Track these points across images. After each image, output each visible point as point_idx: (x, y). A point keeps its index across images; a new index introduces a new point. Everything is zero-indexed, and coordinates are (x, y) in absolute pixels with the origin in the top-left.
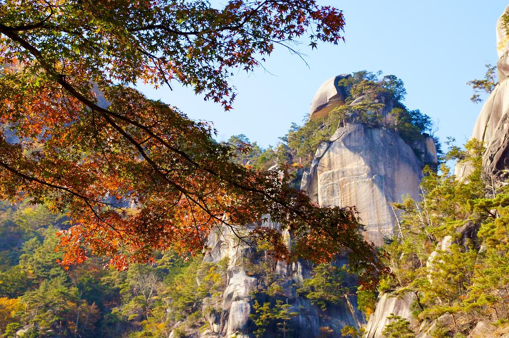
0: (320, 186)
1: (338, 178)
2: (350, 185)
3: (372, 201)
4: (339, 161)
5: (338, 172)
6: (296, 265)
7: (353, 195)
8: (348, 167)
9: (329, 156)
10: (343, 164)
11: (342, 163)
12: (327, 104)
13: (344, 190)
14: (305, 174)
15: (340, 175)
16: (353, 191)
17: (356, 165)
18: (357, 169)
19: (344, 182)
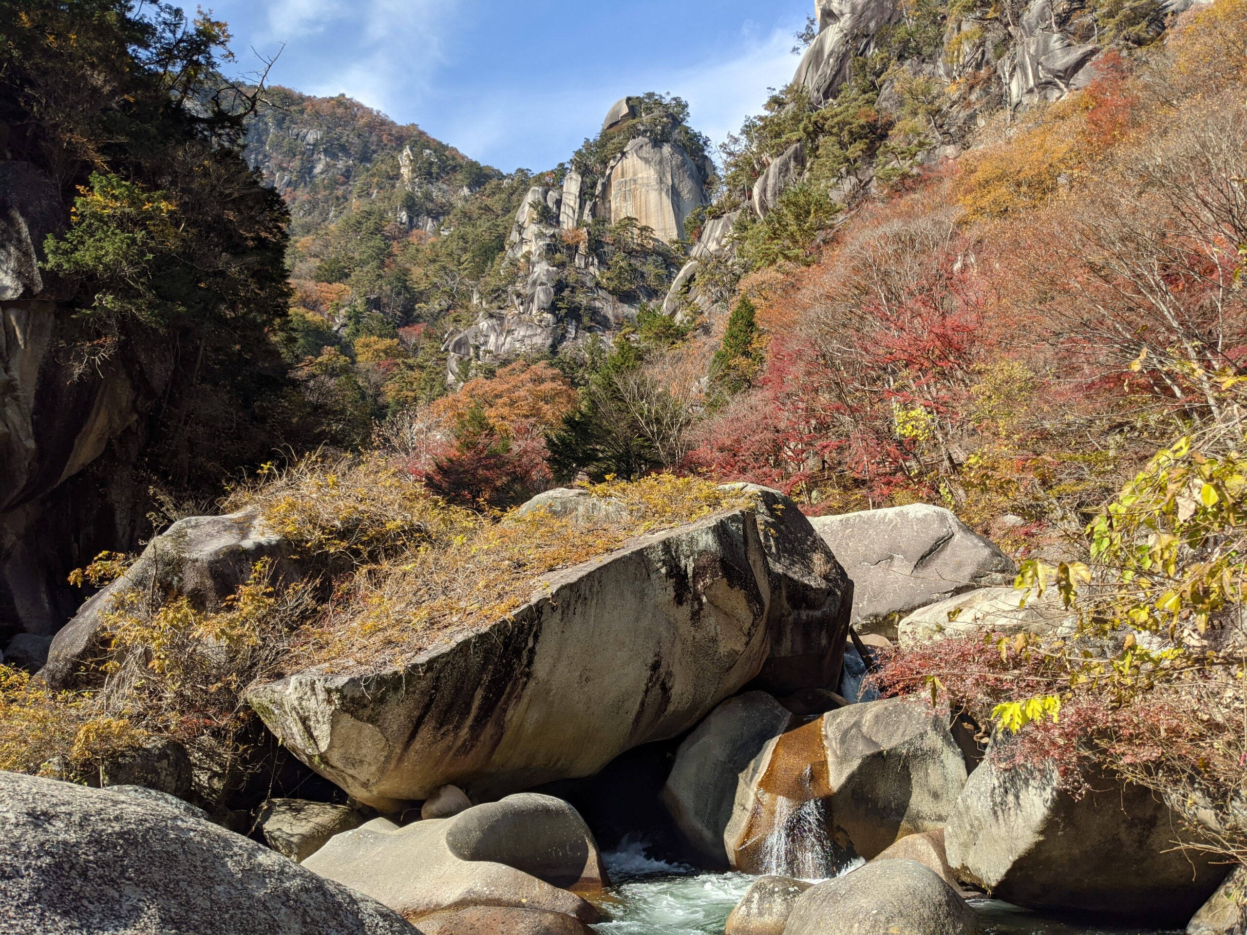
0: (613, 192)
1: (630, 186)
2: (641, 192)
3: (659, 207)
4: (631, 170)
5: (630, 180)
7: (643, 201)
8: (640, 175)
9: (622, 166)
10: (635, 173)
11: (633, 172)
12: (618, 121)
13: (634, 197)
14: (600, 181)
15: (632, 183)
16: (643, 197)
17: (648, 174)
18: (648, 178)
19: (635, 189)
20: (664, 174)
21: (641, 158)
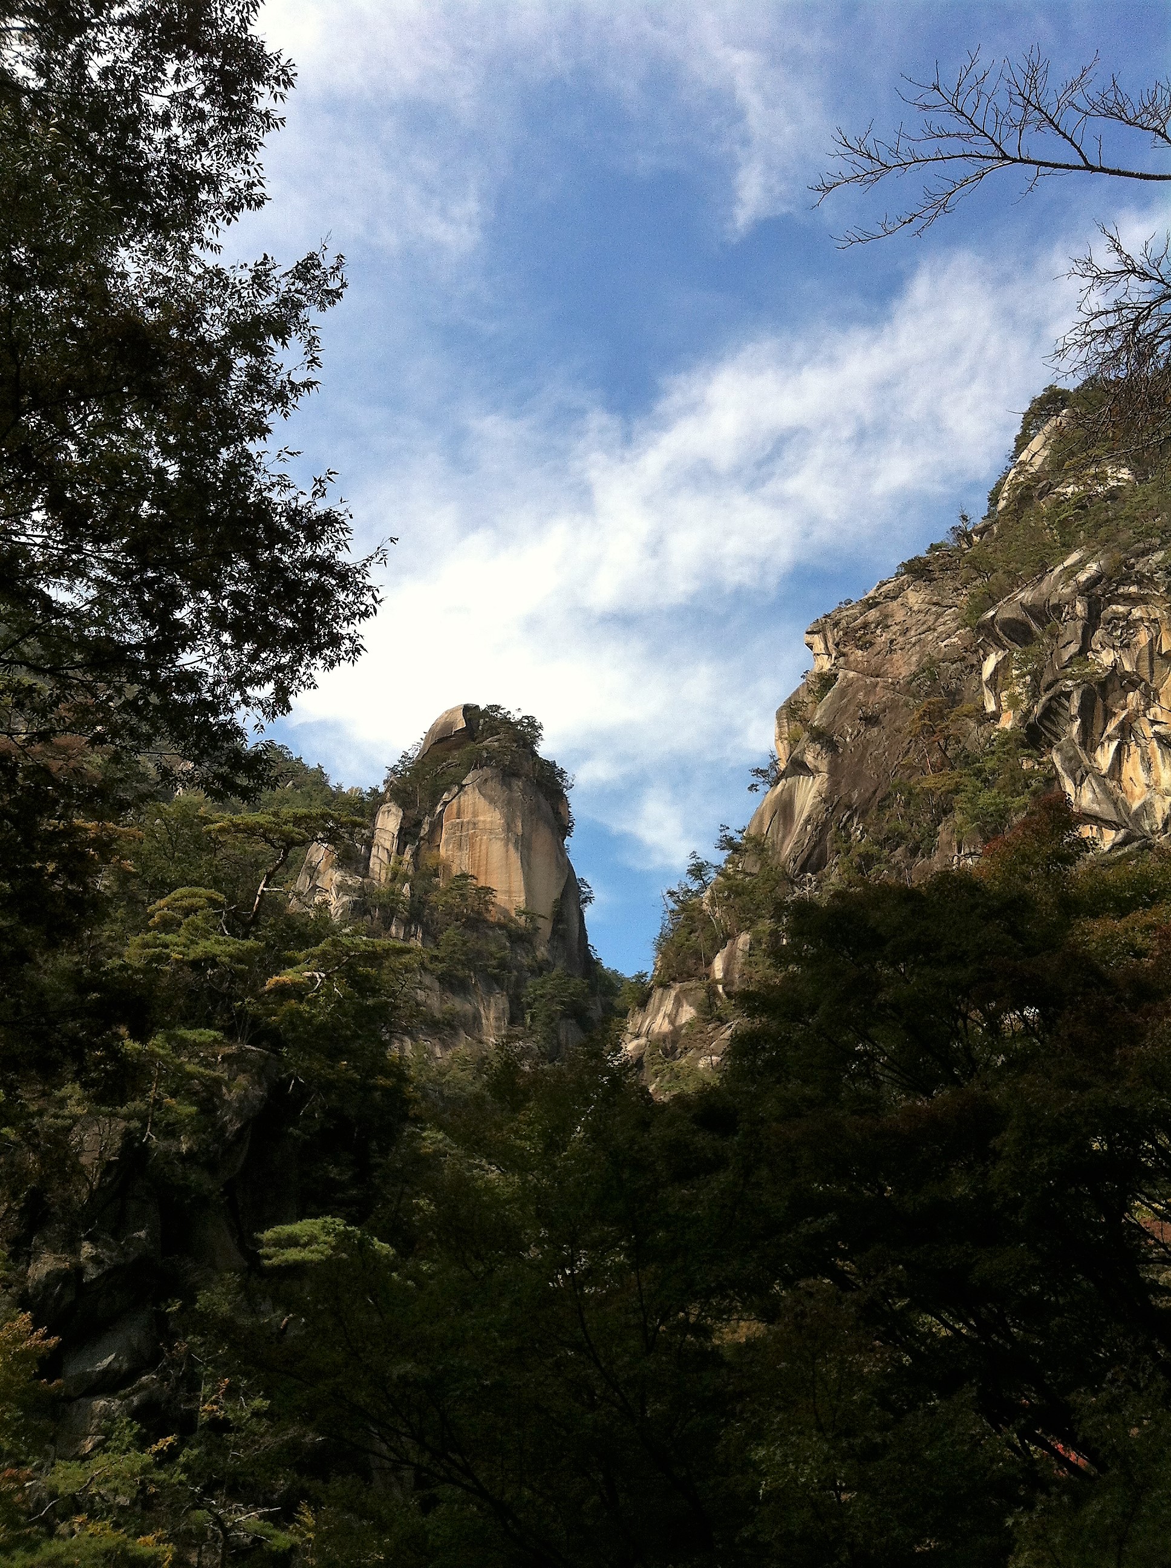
0: (444, 836)
1: (468, 830)
2: (481, 839)
3: (504, 862)
4: (471, 809)
5: (468, 823)
6: (416, 928)
7: (484, 852)
8: (481, 818)
9: (459, 802)
10: (475, 814)
11: (473, 813)
12: (451, 736)
13: (472, 846)
14: (427, 819)
15: (471, 826)
16: (483, 847)
17: (491, 817)
18: (492, 822)
19: (474, 835)
20: (513, 821)
21: (484, 796)
